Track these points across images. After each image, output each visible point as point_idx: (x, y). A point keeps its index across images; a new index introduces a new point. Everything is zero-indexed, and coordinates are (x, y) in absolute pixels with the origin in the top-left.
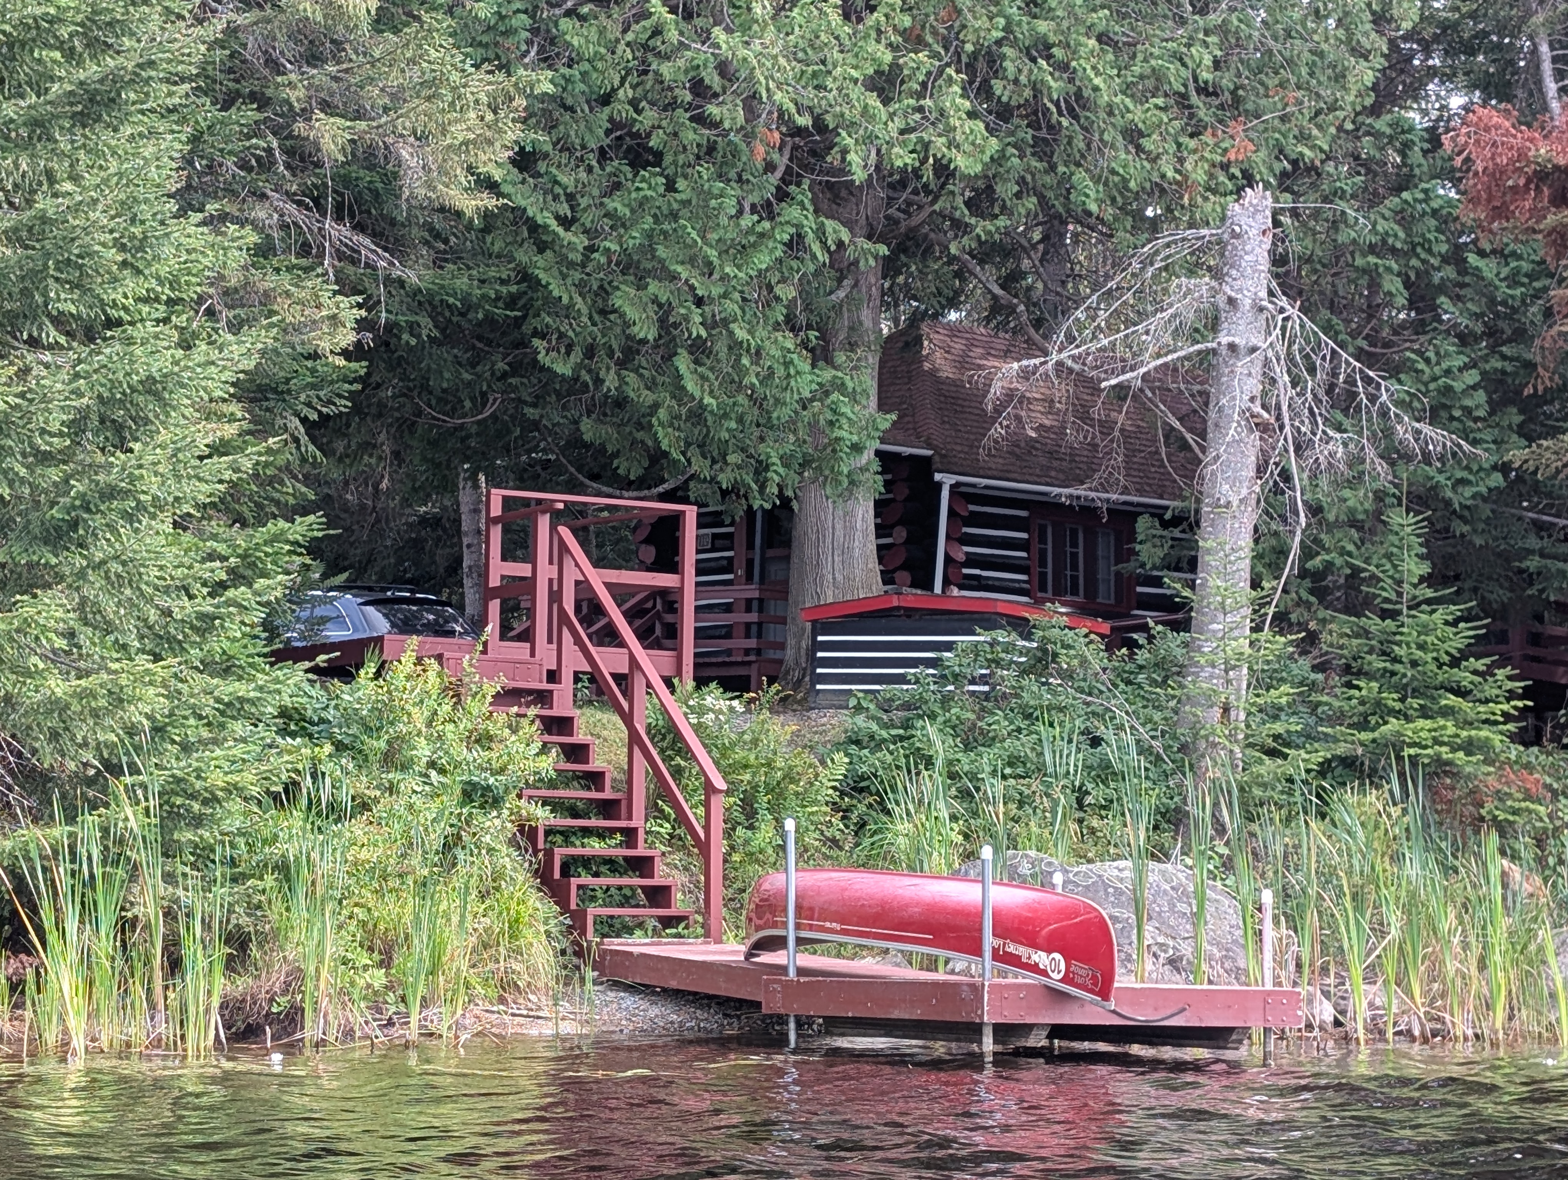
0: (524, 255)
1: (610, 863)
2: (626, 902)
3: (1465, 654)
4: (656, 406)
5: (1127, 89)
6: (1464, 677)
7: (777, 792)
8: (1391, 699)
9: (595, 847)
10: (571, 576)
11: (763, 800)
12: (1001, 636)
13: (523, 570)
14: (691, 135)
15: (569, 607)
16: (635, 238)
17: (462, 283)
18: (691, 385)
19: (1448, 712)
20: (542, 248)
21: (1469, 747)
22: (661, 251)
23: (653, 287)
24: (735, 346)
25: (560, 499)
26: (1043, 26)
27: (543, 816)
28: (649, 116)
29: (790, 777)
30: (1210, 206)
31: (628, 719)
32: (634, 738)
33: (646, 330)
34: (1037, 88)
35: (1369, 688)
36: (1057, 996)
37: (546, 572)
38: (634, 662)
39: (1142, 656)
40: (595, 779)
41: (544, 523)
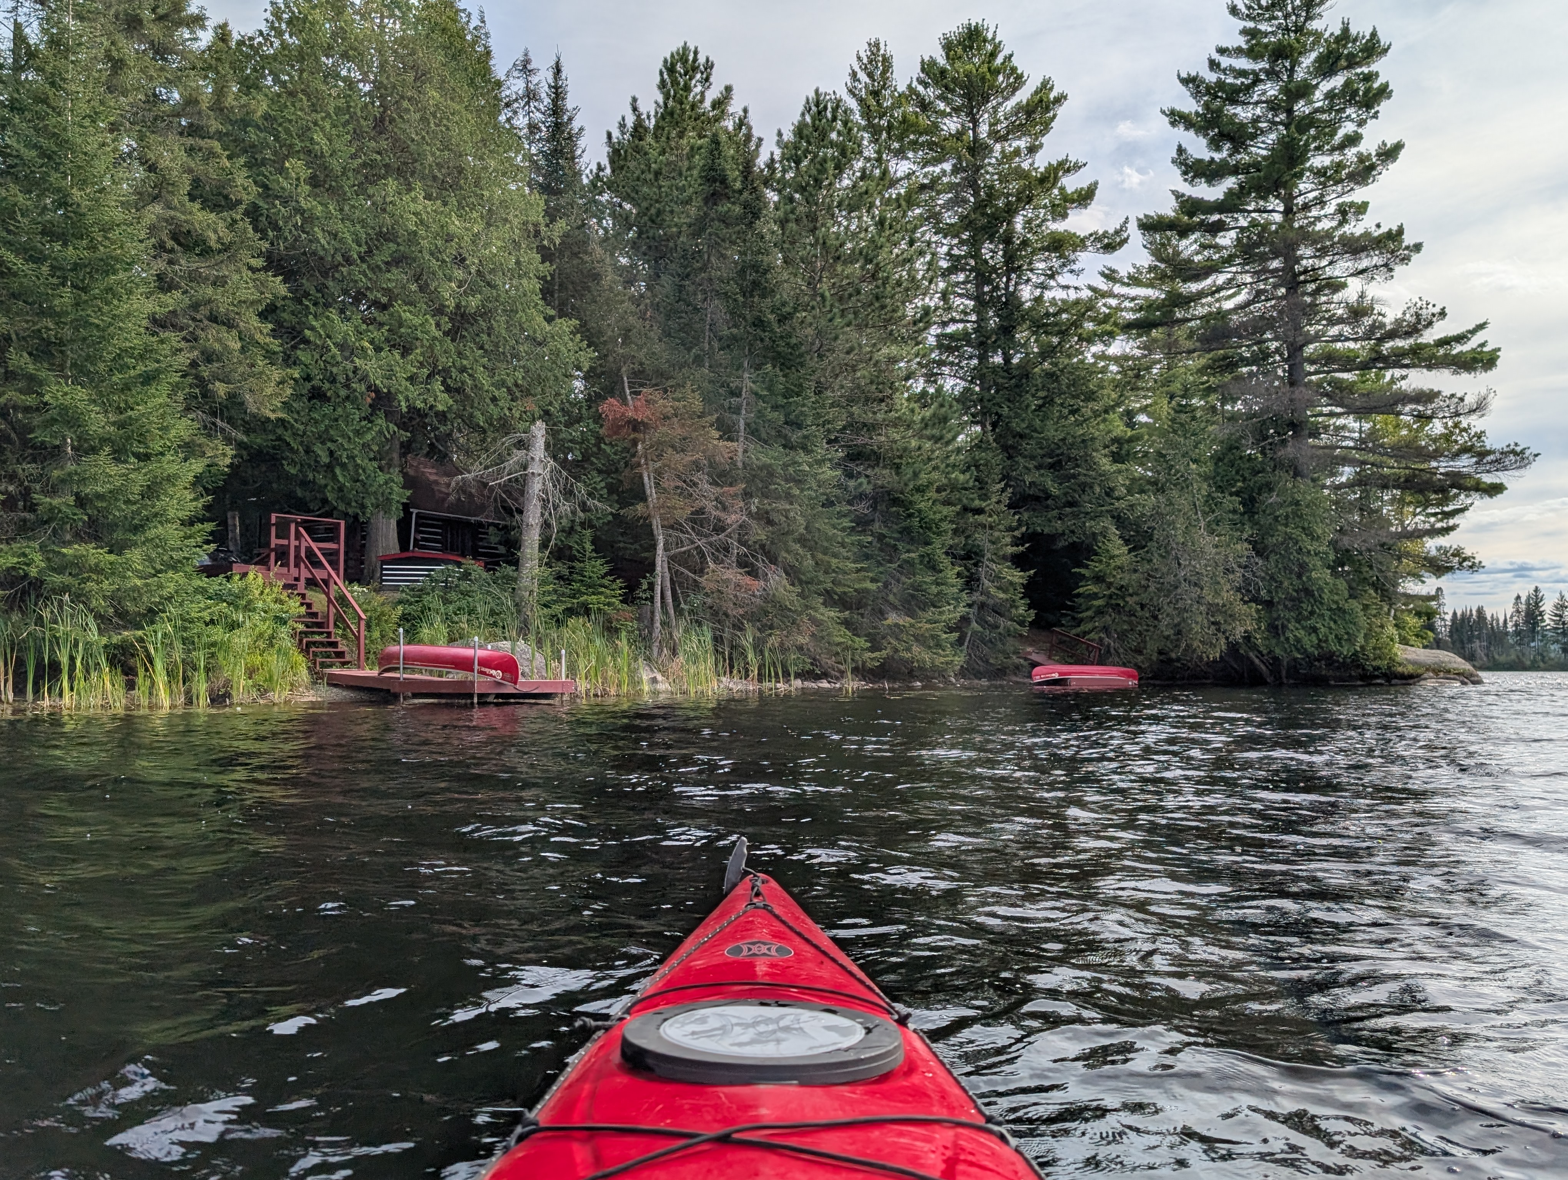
0: (280, 431)
1: (322, 644)
2: (328, 657)
3: (606, 574)
4: (326, 486)
5: (493, 385)
6: (606, 582)
7: (378, 618)
8: (583, 589)
9: (317, 638)
10: (304, 545)
11: (374, 622)
12: (450, 567)
13: (285, 542)
14: (343, 393)
15: (303, 555)
16: (322, 427)
17: (258, 441)
18: (341, 479)
19: (601, 593)
20: (286, 429)
21: (609, 604)
22: (332, 432)
23: (329, 444)
24: (357, 466)
25: (299, 518)
26: (465, 362)
27: (301, 627)
28: (327, 385)
29: (383, 614)
30: (521, 426)
31: (327, 595)
32: (330, 601)
33: (325, 459)
34: (463, 383)
35: (576, 586)
36: (498, 684)
37: (294, 543)
38: (329, 575)
39: (498, 574)
40: (315, 615)
41: (293, 527)
